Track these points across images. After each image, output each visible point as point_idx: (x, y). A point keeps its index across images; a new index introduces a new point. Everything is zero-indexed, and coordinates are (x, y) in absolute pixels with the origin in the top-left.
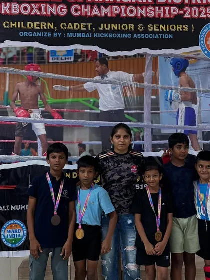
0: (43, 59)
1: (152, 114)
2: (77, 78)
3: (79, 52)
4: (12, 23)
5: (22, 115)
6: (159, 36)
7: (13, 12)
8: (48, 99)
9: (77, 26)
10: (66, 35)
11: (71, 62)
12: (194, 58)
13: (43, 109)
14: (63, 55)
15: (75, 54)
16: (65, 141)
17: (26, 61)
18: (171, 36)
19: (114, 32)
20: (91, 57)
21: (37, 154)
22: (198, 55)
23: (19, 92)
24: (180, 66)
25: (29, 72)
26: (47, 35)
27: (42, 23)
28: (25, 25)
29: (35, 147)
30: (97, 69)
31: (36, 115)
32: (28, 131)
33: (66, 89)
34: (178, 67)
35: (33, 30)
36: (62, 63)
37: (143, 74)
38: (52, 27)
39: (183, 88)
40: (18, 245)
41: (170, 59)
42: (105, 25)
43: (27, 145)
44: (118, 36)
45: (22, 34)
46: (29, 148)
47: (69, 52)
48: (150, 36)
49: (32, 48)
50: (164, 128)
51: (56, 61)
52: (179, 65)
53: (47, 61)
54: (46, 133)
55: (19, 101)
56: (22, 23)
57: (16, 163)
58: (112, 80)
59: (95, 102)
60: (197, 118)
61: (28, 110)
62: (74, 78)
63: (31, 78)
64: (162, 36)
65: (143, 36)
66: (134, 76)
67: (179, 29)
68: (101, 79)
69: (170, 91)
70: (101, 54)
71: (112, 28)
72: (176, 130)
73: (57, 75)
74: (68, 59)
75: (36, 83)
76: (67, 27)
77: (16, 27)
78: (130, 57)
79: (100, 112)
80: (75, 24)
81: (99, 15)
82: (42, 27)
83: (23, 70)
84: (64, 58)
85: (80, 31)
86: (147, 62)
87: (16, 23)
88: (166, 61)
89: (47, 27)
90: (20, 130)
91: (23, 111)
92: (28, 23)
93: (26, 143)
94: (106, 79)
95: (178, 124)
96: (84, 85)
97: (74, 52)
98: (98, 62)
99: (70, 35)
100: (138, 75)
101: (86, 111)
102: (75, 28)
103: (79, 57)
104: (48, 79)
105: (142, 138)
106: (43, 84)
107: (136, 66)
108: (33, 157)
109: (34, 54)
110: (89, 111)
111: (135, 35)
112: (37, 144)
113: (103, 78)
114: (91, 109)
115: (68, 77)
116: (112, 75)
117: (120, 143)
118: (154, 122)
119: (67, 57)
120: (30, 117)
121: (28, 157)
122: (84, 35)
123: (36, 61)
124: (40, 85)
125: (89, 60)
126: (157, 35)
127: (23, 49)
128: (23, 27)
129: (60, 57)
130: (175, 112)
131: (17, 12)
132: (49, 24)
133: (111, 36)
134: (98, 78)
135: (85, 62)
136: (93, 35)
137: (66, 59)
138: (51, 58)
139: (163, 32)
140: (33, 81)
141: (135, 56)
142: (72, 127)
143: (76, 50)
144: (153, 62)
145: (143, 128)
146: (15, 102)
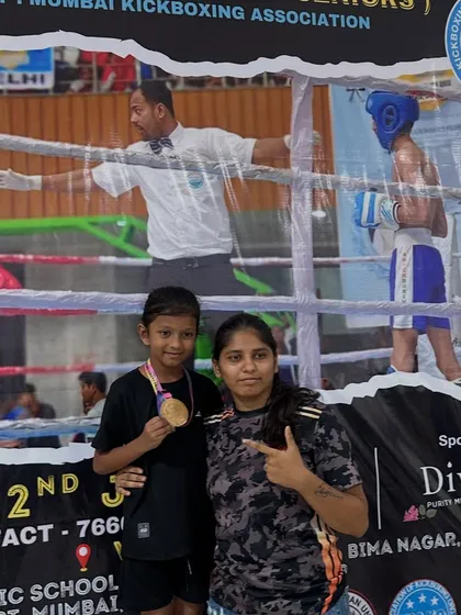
1: (317, 266)
2: (68, 146)
3: (71, 58)
6: (330, 20)
11: (46, 91)
12: (432, 95)
14: (15, 64)
15: (57, 62)
16: (30, 363)
18: (365, 23)
20: (111, 77)
22: (443, 84)
24: (395, 117)
30: (134, 117)
33: (31, 182)
34: (388, 121)
36: (10, 91)
37: (287, 138)
41: (364, 95)
44: (200, 10)
47: (37, 57)
48: (300, 18)
50: (354, 310)
52: (390, 112)
59: (132, 229)
60: (447, 277)
62: (57, 145)
64: (338, 20)
65: (281, 17)
66: (256, 146)
67: (388, 2)
68: (149, 151)
70: (146, 69)
72: (388, 317)
74: (34, 79)
78: (243, 81)
79: (148, 262)
84: (18, 76)
86: (297, 101)
88: (351, 99)
94: (165, 151)
95: (392, 298)
96: (95, 171)
97: (54, 57)
98: (138, 94)
100: (271, 142)
101: (103, 259)
103: (74, 74)
105: (289, 347)
110: (112, 259)
111: (256, 10)
113: (156, 148)
114: (121, 253)
115: (35, 142)
116: (186, 140)
117: (243, 375)
118: (323, 293)
119: (30, 74)
122: (86, 2)
125: (107, 84)
126: (323, 16)
129: (6, 73)
130: (384, 261)
133: (178, 8)
134: (140, 148)
135: (95, 91)
136: (118, 4)
137: (25, 79)
139: (340, 8)
141: (258, 79)
142: (58, 316)
143: (61, 50)
144: (314, 101)
145: (290, 313)
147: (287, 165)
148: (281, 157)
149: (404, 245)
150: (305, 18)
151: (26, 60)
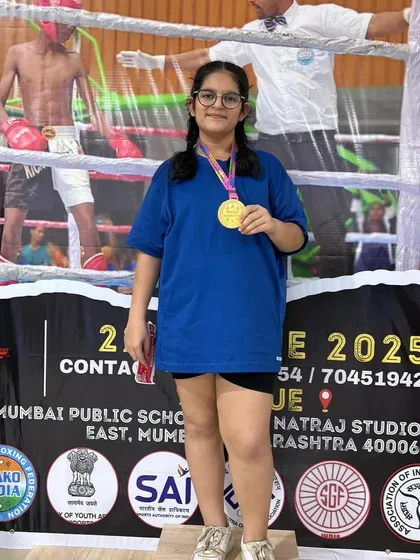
2: (190, 27)
5: (25, 143)
8: (101, 95)
13: (85, 126)
21: (64, 260)
23: (17, 71)
25: (46, 9)
29: (60, 239)
31: (64, 142)
32: (42, 193)
33: (154, 62)
37: (407, 11)
40: (11, 516)
43: (37, 234)
46: (42, 243)
54: (92, 200)
55: (17, 99)
57: (7, 284)
58: (299, 34)
61: (41, 128)
62: (180, 26)
63: (54, 29)
68: (264, 29)
73: (128, 20)
75: (66, 45)
83: (29, 3)
90: (19, 187)
91: (26, 130)
93: (34, 228)
96: (211, 50)
104: (101, 32)
106: (87, 48)
108: (53, 269)
112: (65, 231)
113: (270, 26)
115: (161, 25)
116: (300, 18)
120: (47, 150)
121: (41, 267)
124: (77, 49)
134: (256, 26)
140: (56, 40)
145: (393, 192)
146: (4, 103)
147: (404, 40)
148: (399, 32)
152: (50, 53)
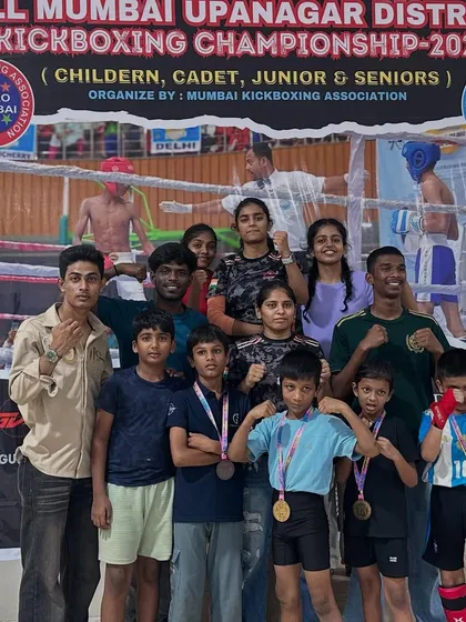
0: (138, 146)
2: (208, 186)
3: (211, 132)
4: (72, 70)
6: (378, 96)
7: (75, 48)
8: (149, 231)
9: (207, 77)
10: (185, 96)
11: (196, 153)
12: (450, 142)
13: (139, 252)
14: (178, 137)
15: (203, 135)
17: (103, 152)
18: (403, 96)
19: (284, 87)
20: (235, 141)
22: (459, 135)
23: (89, 216)
24: (423, 159)
25: (109, 174)
26: (146, 95)
27: (134, 71)
28: (101, 76)
30: (248, 166)
33: (186, 208)
34: (418, 162)
35: (117, 86)
36: (175, 154)
37: (346, 175)
38: (156, 79)
39: (428, 205)
42: (266, 72)
44: (291, 96)
45: (93, 95)
47: (191, 132)
48: (357, 96)
49: (116, 123)
51: (164, 151)
52: (419, 156)
53: (145, 151)
55: (89, 234)
56: (94, 71)
58: (280, 190)
60: (457, 267)
61: (107, 255)
62: (201, 185)
63: (114, 187)
64: (384, 96)
65: (344, 96)
66: (326, 181)
67: (420, 81)
68: (256, 186)
69: (402, 212)
70: (257, 135)
71: (280, 81)
73: (166, 181)
74: (189, 146)
75: (124, 198)
76: (186, 78)
77: (81, 79)
78: (318, 140)
80: (203, 72)
81: (253, 52)
82: (134, 80)
83: (96, 170)
84: (180, 144)
85: (213, 87)
86: (353, 152)
87: (80, 71)
88: (392, 148)
89: (145, 78)
92: (106, 71)
94: (267, 187)
95: (417, 282)
96: (223, 200)
97: (201, 131)
98: (251, 151)
99: (191, 96)
100: (335, 179)
102: (203, 80)
103: (213, 141)
104: (148, 189)
106: (139, 199)
107: (330, 159)
109: (119, 137)
111: (328, 93)
113: (261, 185)
115: (189, 184)
116: (280, 180)
119: (187, 143)
122: (221, 96)
123: (124, 152)
125: (232, 147)
126: (373, 93)
127: (96, 127)
128: (95, 79)
129: (173, 143)
130: (411, 256)
131: (83, 49)
132: (149, 73)
133: (277, 96)
134: (251, 185)
135: (225, 151)
136: (240, 96)
137: (184, 146)
138: (154, 145)
139: (386, 87)
140: (116, 194)
141: (328, 138)
143: (205, 127)
144: (365, 150)
146: (81, 238)
147: (346, 194)
148: (342, 189)
149: (427, 245)
150: (361, 96)
151: (185, 134)
152: (112, 203)
